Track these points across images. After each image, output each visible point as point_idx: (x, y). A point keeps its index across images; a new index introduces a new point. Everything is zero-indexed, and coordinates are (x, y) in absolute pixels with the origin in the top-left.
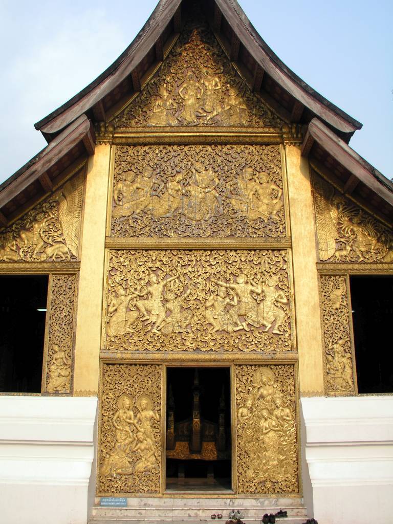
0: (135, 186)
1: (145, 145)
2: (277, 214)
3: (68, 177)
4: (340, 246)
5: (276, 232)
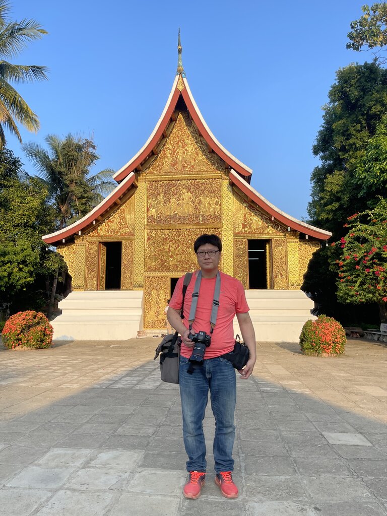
0: (157, 201)
1: (161, 181)
2: (218, 213)
3: (127, 198)
4: (244, 226)
5: (217, 220)
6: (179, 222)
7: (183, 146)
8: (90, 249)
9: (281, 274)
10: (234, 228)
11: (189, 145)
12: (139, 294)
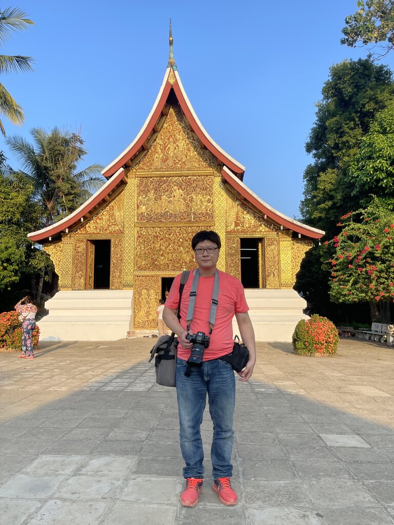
0: (147, 198)
2: (210, 211)
4: (237, 225)
5: (209, 218)
6: (170, 220)
7: (174, 141)
8: (78, 248)
9: (273, 273)
10: (227, 227)
11: (181, 141)
12: (129, 293)
